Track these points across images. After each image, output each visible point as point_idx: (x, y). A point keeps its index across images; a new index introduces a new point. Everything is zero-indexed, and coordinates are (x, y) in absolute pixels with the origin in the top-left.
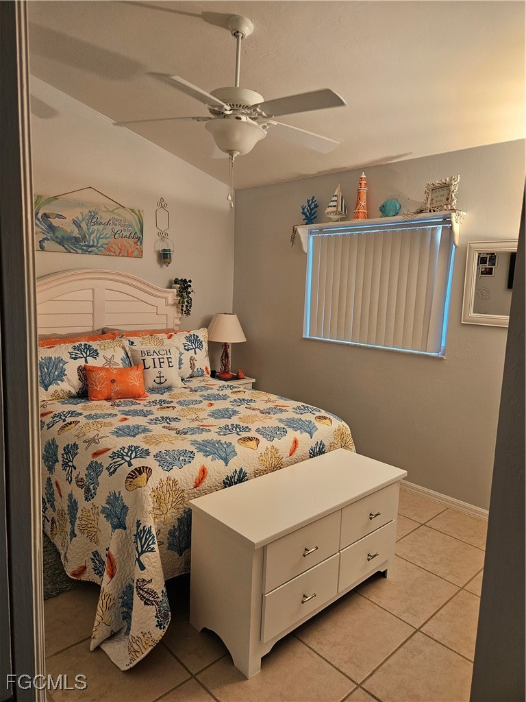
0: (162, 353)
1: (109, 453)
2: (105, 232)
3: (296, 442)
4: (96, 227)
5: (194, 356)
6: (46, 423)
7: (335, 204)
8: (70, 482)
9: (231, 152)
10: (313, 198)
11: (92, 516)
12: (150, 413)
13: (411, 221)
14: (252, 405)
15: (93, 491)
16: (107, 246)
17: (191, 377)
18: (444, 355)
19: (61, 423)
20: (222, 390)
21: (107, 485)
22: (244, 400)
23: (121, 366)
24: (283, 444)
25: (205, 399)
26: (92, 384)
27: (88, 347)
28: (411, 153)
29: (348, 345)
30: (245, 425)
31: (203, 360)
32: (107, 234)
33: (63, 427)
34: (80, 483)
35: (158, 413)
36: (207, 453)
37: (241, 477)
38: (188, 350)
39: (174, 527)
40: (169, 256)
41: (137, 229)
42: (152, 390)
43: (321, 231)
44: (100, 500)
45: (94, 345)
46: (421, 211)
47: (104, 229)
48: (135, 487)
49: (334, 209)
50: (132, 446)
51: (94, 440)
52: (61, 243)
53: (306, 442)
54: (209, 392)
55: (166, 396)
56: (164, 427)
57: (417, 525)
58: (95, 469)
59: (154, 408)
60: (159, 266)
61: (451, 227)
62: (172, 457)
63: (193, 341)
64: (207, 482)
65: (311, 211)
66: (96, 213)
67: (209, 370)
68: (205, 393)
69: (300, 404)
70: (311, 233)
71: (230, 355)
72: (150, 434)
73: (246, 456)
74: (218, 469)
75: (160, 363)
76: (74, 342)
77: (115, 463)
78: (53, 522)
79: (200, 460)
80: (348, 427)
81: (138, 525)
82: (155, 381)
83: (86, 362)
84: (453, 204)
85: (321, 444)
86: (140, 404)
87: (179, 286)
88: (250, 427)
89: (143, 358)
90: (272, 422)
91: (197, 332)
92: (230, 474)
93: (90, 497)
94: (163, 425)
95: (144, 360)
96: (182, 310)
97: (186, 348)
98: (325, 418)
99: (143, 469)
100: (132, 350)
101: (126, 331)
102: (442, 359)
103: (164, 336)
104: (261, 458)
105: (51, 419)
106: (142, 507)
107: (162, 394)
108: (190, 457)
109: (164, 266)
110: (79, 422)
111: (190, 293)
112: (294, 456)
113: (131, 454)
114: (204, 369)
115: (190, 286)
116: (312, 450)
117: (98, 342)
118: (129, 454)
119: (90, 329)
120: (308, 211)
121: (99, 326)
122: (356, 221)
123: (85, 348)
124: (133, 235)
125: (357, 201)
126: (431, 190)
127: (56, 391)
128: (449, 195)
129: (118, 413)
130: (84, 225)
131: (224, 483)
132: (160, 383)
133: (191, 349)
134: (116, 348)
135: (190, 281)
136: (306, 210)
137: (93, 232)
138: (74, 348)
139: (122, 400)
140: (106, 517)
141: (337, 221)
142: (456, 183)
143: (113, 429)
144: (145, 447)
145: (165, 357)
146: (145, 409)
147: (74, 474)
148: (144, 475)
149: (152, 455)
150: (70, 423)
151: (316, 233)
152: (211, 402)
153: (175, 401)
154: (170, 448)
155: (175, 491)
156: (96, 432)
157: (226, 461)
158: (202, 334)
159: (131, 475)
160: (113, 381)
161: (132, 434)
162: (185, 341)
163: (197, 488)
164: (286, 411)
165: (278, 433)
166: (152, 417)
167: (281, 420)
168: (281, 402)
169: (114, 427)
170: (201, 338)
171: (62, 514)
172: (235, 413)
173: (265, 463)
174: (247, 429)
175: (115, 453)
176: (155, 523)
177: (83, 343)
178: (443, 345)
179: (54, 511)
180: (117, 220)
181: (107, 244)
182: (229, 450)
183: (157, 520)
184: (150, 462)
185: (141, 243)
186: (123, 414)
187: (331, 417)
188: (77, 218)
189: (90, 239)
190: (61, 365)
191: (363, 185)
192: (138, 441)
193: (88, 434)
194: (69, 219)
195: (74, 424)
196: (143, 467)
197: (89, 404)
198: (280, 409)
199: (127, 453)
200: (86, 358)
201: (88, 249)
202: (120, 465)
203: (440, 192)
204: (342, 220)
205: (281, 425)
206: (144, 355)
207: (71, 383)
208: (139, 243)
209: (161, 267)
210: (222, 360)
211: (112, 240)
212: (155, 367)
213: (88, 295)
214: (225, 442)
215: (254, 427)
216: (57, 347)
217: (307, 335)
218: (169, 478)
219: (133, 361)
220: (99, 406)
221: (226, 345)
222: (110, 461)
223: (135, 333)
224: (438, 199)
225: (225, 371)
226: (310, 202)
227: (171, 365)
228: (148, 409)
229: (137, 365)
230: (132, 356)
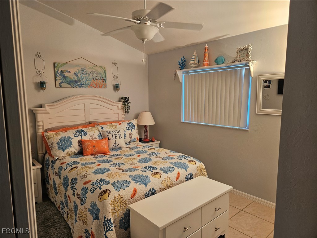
0: (116, 132)
1: (91, 183)
2: (89, 78)
3: (179, 174)
4: (85, 76)
5: (131, 132)
6: (64, 167)
7: (194, 59)
8: (74, 196)
9: (143, 40)
10: (184, 57)
11: (84, 212)
12: (111, 161)
13: (230, 66)
14: (158, 155)
15: (84, 201)
16: (90, 84)
17: (130, 142)
18: (248, 128)
19: (70, 168)
20: (144, 148)
21: (90, 198)
22: (154, 153)
23: (98, 139)
24: (173, 175)
25: (136, 153)
26: (84, 148)
27: (82, 131)
28: (229, 34)
29: (203, 125)
30: (155, 166)
31: (135, 134)
32: (90, 78)
33: (71, 170)
34: (78, 197)
35: (115, 161)
36: (136, 182)
37: (153, 193)
38: (128, 130)
39: (122, 217)
40: (118, 87)
41: (103, 75)
42: (112, 150)
43: (188, 72)
44: (88, 205)
45: (85, 130)
46: (235, 61)
47: (88, 76)
48: (103, 200)
49: (194, 62)
50: (102, 179)
51: (84, 176)
52: (69, 84)
53: (184, 174)
54: (138, 149)
55: (118, 152)
56: (117, 168)
57: (239, 211)
58: (85, 190)
59: (113, 159)
60: (114, 91)
61: (249, 68)
62: (120, 185)
63: (131, 125)
64: (137, 196)
65: (183, 64)
66: (85, 69)
67: (139, 138)
68: (136, 150)
69: (181, 154)
70: (183, 73)
71: (148, 131)
72: (110, 172)
73: (155, 182)
74: (142, 189)
75: (115, 137)
76: (76, 129)
77: (94, 187)
78: (68, 214)
79: (133, 185)
80: (204, 165)
81: (105, 218)
82: (113, 145)
83: (82, 138)
84: (250, 57)
85: (191, 174)
86: (106, 157)
87: (123, 100)
88: (157, 167)
89: (108, 135)
90: (167, 164)
91: (132, 121)
92: (148, 191)
93: (83, 204)
94: (117, 167)
95: (108, 136)
96: (125, 111)
97: (128, 129)
98: (192, 161)
99: (107, 191)
100: (102, 131)
101: (100, 122)
102: (248, 131)
103: (117, 124)
104: (162, 183)
105: (66, 166)
106: (106, 210)
107: (117, 151)
108: (128, 184)
109: (117, 91)
110: (78, 167)
111: (128, 103)
112: (178, 180)
113: (101, 183)
114: (136, 138)
115: (129, 100)
116: (186, 177)
117: (87, 128)
118: (100, 183)
119: (84, 122)
120: (181, 63)
121: (87, 121)
122: (204, 67)
123: (81, 131)
124: (101, 78)
125: (204, 58)
126: (239, 51)
127: (68, 152)
128: (247, 53)
129: (96, 162)
130: (79, 75)
131: (145, 195)
132: (116, 146)
133: (130, 129)
134: (95, 131)
135: (129, 98)
136: (180, 63)
137: (83, 78)
138: (76, 132)
139: (98, 155)
140: (90, 213)
141: (195, 67)
142: (251, 48)
143: (93, 170)
144: (107, 179)
145: (118, 134)
146: (109, 159)
147: (76, 192)
148: (107, 194)
149: (111, 183)
150: (74, 168)
151: (186, 73)
152: (139, 155)
153: (123, 154)
154: (119, 179)
155: (122, 201)
156: (85, 172)
157: (146, 185)
158: (135, 122)
159: (101, 194)
160: (94, 146)
161: (102, 172)
162: (127, 126)
163: (132, 199)
164: (174, 158)
165: (170, 170)
166: (111, 163)
167: (172, 163)
168: (172, 153)
169: (94, 169)
170: (134, 124)
171: (71, 210)
172: (150, 160)
173: (164, 185)
174: (156, 169)
175: (94, 183)
176: (113, 216)
177: (80, 129)
178: (248, 124)
179: (68, 208)
180: (94, 72)
181: (90, 83)
182: (147, 180)
183: (114, 215)
184: (109, 187)
185: (106, 81)
186: (98, 162)
187: (195, 161)
188: (76, 72)
189: (82, 81)
190: (70, 140)
191: (207, 50)
192: (104, 176)
193: (82, 173)
194: (72, 73)
195: (76, 168)
196: (107, 190)
197: (83, 157)
198: (171, 157)
199: (99, 183)
200: (81, 136)
201: (81, 86)
202: (96, 189)
203: (243, 52)
204: (197, 67)
205: (172, 166)
206: (108, 133)
207: (75, 148)
208: (104, 82)
209: (115, 92)
210: (144, 133)
211: (92, 81)
212: (113, 139)
213: (82, 106)
214: (145, 175)
215: (158, 167)
216: (68, 131)
217: (183, 120)
218: (119, 195)
219: (103, 137)
220: (88, 158)
221: (146, 126)
222: (91, 187)
223: (104, 123)
224: (242, 55)
225: (146, 138)
226: (182, 59)
227: (120, 137)
228: (110, 159)
229: (105, 138)
230: (103, 134)
